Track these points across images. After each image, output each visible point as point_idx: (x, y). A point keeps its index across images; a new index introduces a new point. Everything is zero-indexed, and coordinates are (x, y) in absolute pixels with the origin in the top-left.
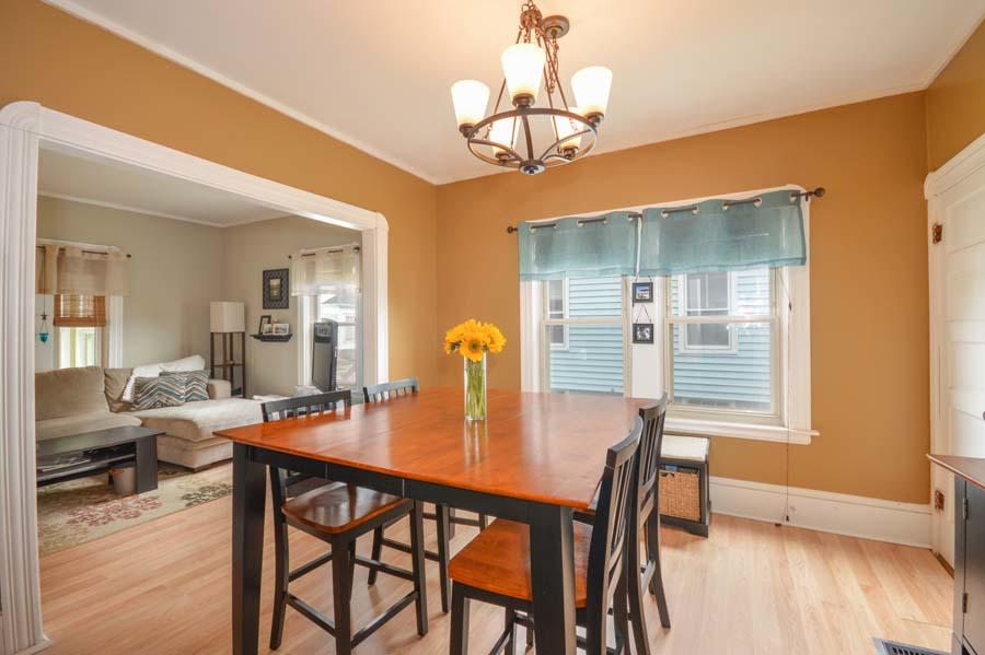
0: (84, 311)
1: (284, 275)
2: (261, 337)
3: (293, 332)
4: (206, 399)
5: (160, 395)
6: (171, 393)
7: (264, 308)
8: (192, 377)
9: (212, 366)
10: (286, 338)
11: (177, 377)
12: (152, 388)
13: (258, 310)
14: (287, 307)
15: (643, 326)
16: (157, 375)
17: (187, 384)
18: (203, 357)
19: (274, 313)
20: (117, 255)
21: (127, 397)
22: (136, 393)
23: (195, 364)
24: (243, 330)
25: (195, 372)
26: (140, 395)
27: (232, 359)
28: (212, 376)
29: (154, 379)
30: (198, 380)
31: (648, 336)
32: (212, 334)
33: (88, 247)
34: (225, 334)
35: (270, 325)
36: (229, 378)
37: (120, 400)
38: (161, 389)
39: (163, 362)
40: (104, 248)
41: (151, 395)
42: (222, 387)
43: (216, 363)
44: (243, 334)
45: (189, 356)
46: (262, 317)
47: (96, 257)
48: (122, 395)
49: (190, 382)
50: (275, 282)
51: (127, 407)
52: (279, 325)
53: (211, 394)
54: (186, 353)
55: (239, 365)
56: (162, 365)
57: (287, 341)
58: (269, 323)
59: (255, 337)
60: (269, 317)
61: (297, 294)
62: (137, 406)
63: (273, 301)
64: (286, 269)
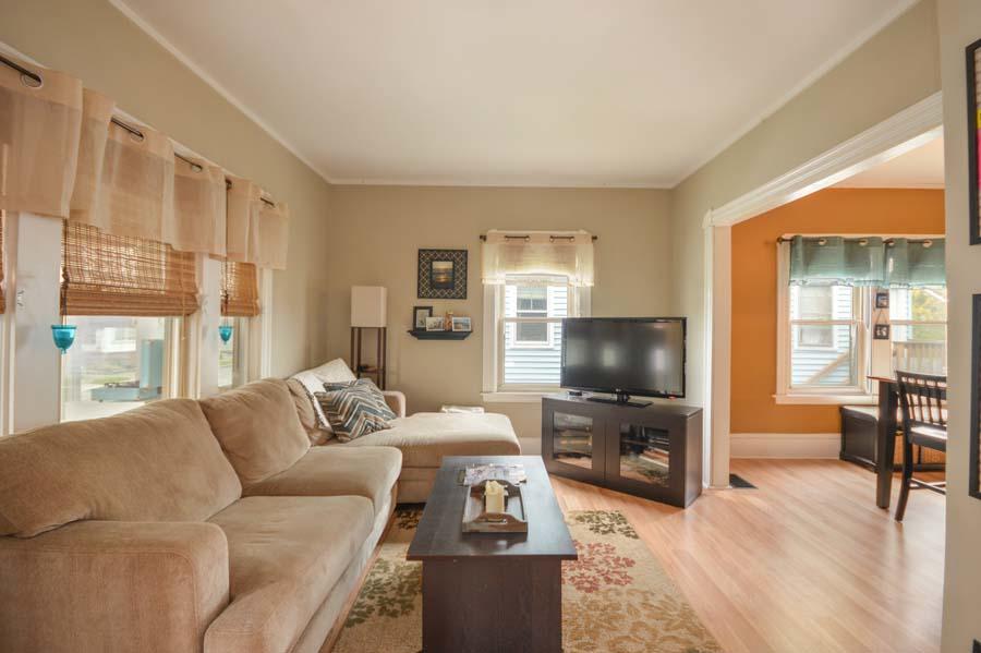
1: (460, 258)
2: (419, 333)
3: (474, 328)
5: (366, 415)
7: (419, 297)
10: (462, 336)
13: (410, 300)
14: (464, 297)
15: (882, 326)
19: (439, 305)
20: (282, 207)
24: (384, 325)
31: (884, 334)
32: (352, 330)
34: (379, 329)
35: (431, 318)
44: (385, 330)
46: (416, 308)
48: (318, 420)
50: (442, 266)
51: (327, 437)
52: (458, 319)
57: (463, 339)
58: (431, 315)
59: (409, 333)
60: (430, 309)
62: (349, 434)
63: (438, 288)
64: (462, 251)
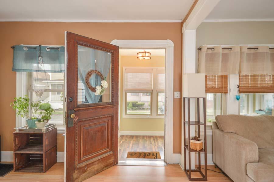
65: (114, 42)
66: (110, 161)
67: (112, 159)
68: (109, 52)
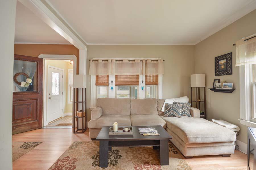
0: (152, 80)
1: (229, 57)
2: (214, 90)
3: (236, 87)
4: (189, 116)
5: (173, 112)
6: (176, 111)
7: (215, 76)
8: (184, 105)
9: (191, 101)
11: (179, 105)
12: (170, 108)
13: (212, 77)
14: (231, 73)
16: (172, 103)
17: (182, 108)
18: (188, 97)
19: (222, 78)
20: (161, 60)
21: (163, 110)
22: (166, 109)
23: (185, 100)
24: (205, 86)
25: (185, 103)
26: (166, 110)
27: (199, 99)
28: (192, 106)
29: (171, 105)
30: (186, 107)
32: (191, 88)
33: (153, 59)
34: (197, 88)
35: (219, 84)
36: (198, 107)
37: (161, 111)
38: (173, 109)
39: (174, 98)
40: (157, 59)
41: (170, 111)
42: (196, 112)
43: (193, 100)
44: (205, 88)
45: (183, 96)
46: (215, 80)
47: (155, 62)
48: (161, 109)
49: (184, 107)
50: (223, 62)
51: (163, 114)
52: (226, 84)
53: (191, 114)
54: (182, 95)
55: (202, 102)
56: (174, 99)
57: (231, 92)
58: (219, 82)
59: (211, 89)
60: (219, 80)
61: (241, 65)
62: (165, 115)
63: (221, 71)
64: (230, 53)
65: (41, 56)
66: (35, 126)
67: (37, 125)
68: (36, 62)
